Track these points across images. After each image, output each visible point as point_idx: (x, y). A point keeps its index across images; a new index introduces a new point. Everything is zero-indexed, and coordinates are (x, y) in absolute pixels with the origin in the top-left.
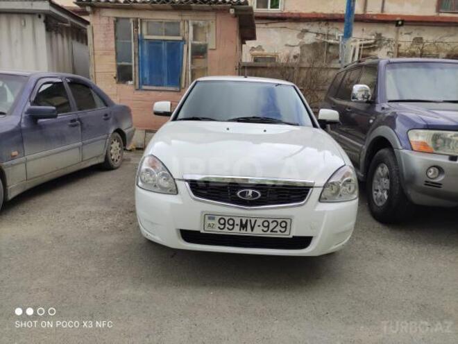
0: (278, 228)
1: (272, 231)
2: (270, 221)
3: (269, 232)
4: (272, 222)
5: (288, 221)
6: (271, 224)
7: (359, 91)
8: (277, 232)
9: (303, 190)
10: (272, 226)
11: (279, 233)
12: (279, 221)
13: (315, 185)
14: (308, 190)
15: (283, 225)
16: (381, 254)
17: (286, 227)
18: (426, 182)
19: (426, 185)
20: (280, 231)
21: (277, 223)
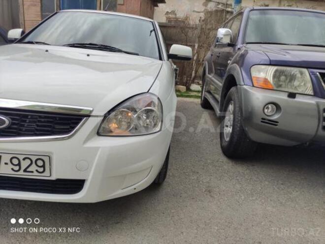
0: (33, 168)
1: (25, 171)
2: (22, 158)
3: (21, 172)
4: (24, 159)
5: (46, 159)
6: (22, 162)
7: (225, 35)
8: (32, 172)
9: (72, 119)
10: (24, 164)
11: (36, 173)
12: (34, 158)
13: (93, 114)
14: (81, 120)
15: (40, 163)
16: (210, 191)
17: (44, 166)
18: (262, 119)
19: (262, 122)
20: (37, 171)
21: (31, 161)
